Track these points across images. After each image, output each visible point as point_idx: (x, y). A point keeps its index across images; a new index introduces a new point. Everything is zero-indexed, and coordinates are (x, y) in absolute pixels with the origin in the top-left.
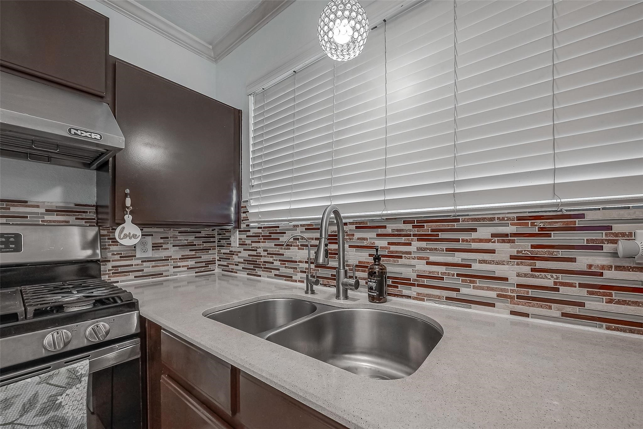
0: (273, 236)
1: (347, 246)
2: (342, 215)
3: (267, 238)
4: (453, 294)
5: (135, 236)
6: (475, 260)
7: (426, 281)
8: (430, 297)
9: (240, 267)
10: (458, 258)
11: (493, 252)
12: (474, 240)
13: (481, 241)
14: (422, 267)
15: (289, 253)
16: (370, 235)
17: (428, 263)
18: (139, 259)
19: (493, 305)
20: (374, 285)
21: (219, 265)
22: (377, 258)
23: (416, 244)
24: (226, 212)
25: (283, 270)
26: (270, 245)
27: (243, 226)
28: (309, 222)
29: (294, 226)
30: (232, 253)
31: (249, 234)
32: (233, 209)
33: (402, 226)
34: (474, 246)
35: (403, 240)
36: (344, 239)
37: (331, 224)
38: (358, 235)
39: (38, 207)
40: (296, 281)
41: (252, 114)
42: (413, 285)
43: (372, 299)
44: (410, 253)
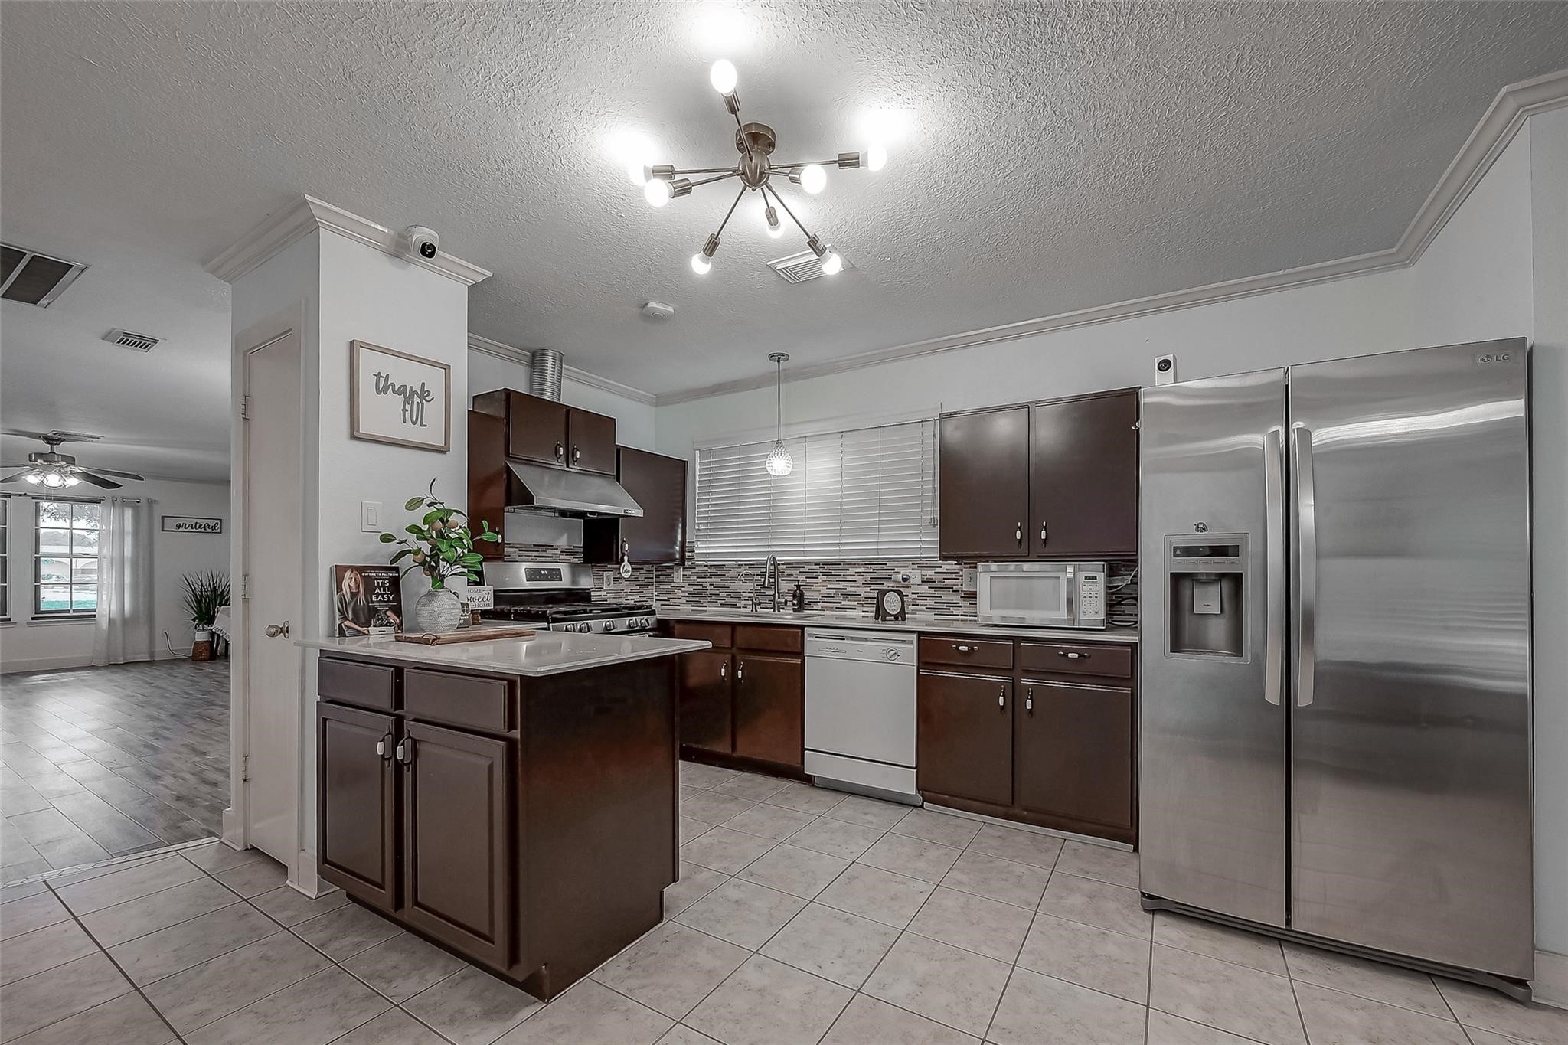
0: (719, 573)
1: (780, 579)
2: (777, 558)
3: (715, 575)
4: (839, 605)
5: (628, 572)
6: (848, 586)
7: (826, 599)
8: (829, 609)
9: (683, 600)
10: (841, 585)
11: (855, 581)
12: (848, 575)
13: (851, 575)
14: (824, 591)
15: (733, 586)
16: (795, 572)
17: (827, 589)
18: (605, 590)
19: (855, 609)
20: (796, 602)
21: (657, 600)
22: (798, 586)
23: (821, 578)
24: (672, 551)
25: (729, 600)
26: (716, 580)
27: (688, 563)
28: (751, 563)
29: (739, 565)
30: (674, 588)
31: (693, 570)
32: (677, 548)
33: (814, 567)
34: (849, 578)
35: (814, 575)
36: (778, 575)
37: (772, 565)
38: (786, 573)
39: (557, 549)
40: (740, 607)
41: (698, 467)
42: (819, 602)
43: (795, 610)
44: (817, 583)
